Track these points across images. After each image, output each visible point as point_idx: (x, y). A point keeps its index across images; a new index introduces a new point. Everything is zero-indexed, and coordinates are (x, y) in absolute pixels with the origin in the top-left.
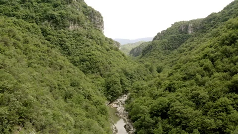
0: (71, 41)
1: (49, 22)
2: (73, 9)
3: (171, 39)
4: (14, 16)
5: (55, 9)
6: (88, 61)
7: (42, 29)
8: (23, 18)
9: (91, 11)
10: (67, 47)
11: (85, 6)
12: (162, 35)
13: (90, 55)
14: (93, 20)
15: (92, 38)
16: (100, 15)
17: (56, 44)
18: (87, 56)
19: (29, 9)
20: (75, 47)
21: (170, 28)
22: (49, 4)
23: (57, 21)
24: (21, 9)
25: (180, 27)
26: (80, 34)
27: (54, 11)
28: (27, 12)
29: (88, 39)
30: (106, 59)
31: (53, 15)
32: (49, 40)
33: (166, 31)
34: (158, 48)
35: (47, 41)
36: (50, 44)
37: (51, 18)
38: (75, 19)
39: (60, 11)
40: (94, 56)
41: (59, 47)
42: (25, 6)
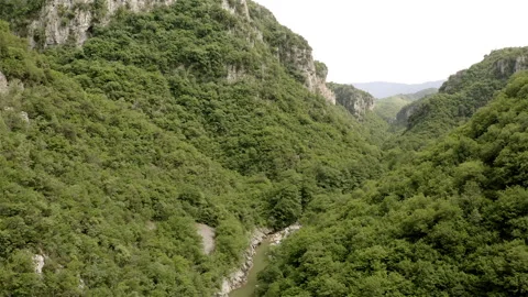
0: (228, 105)
1: (186, 67)
2: (238, 40)
3: (474, 91)
4: (118, 58)
5: (201, 40)
6: (254, 146)
7: (171, 83)
8: (135, 63)
9: (285, 37)
10: (218, 119)
11: (272, 26)
12: (459, 81)
13: (260, 135)
14: (289, 55)
15: (273, 98)
16: (305, 43)
17: (196, 112)
18: (255, 136)
19: (148, 43)
20: (232, 118)
21: (478, 65)
22: (189, 31)
23: (201, 66)
24: (133, 44)
25: (496, 63)
26: (247, 91)
27: (198, 44)
28: (143, 51)
29: (262, 102)
30: (293, 142)
31: (195, 53)
32: (184, 104)
33: (469, 71)
34: (442, 113)
35: (179, 107)
36: (185, 113)
37: (191, 60)
38: (238, 61)
39: (208, 46)
40: (268, 137)
41: (201, 117)
42: (142, 38)
